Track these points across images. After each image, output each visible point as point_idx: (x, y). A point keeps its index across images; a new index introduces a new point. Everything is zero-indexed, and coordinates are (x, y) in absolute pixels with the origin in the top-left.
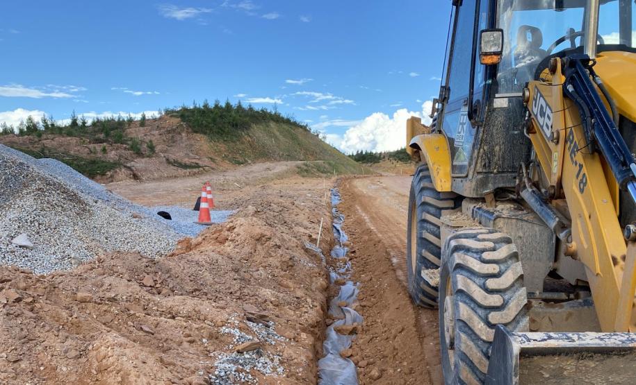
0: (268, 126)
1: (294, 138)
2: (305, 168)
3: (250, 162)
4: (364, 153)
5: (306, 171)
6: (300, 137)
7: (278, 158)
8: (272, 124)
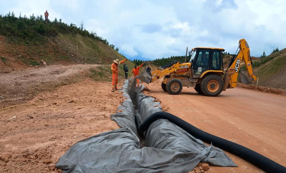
0: (74, 37)
1: (95, 47)
2: (100, 71)
3: (45, 63)
4: (138, 61)
5: (101, 74)
6: (100, 47)
7: (79, 61)
8: (78, 36)
